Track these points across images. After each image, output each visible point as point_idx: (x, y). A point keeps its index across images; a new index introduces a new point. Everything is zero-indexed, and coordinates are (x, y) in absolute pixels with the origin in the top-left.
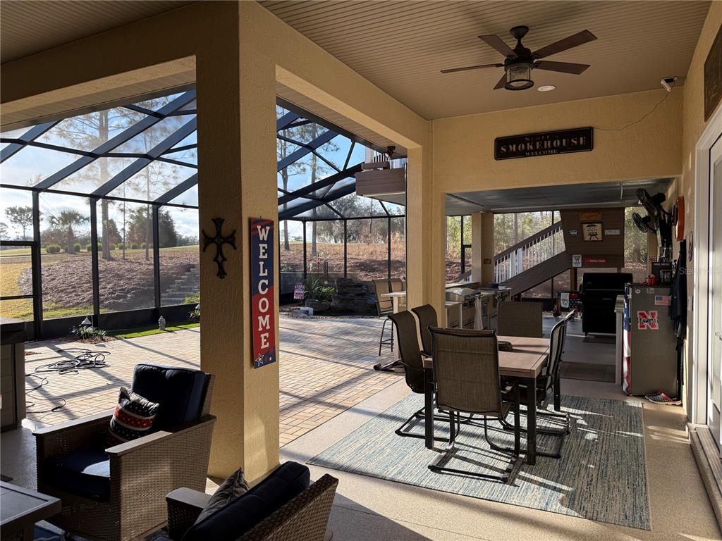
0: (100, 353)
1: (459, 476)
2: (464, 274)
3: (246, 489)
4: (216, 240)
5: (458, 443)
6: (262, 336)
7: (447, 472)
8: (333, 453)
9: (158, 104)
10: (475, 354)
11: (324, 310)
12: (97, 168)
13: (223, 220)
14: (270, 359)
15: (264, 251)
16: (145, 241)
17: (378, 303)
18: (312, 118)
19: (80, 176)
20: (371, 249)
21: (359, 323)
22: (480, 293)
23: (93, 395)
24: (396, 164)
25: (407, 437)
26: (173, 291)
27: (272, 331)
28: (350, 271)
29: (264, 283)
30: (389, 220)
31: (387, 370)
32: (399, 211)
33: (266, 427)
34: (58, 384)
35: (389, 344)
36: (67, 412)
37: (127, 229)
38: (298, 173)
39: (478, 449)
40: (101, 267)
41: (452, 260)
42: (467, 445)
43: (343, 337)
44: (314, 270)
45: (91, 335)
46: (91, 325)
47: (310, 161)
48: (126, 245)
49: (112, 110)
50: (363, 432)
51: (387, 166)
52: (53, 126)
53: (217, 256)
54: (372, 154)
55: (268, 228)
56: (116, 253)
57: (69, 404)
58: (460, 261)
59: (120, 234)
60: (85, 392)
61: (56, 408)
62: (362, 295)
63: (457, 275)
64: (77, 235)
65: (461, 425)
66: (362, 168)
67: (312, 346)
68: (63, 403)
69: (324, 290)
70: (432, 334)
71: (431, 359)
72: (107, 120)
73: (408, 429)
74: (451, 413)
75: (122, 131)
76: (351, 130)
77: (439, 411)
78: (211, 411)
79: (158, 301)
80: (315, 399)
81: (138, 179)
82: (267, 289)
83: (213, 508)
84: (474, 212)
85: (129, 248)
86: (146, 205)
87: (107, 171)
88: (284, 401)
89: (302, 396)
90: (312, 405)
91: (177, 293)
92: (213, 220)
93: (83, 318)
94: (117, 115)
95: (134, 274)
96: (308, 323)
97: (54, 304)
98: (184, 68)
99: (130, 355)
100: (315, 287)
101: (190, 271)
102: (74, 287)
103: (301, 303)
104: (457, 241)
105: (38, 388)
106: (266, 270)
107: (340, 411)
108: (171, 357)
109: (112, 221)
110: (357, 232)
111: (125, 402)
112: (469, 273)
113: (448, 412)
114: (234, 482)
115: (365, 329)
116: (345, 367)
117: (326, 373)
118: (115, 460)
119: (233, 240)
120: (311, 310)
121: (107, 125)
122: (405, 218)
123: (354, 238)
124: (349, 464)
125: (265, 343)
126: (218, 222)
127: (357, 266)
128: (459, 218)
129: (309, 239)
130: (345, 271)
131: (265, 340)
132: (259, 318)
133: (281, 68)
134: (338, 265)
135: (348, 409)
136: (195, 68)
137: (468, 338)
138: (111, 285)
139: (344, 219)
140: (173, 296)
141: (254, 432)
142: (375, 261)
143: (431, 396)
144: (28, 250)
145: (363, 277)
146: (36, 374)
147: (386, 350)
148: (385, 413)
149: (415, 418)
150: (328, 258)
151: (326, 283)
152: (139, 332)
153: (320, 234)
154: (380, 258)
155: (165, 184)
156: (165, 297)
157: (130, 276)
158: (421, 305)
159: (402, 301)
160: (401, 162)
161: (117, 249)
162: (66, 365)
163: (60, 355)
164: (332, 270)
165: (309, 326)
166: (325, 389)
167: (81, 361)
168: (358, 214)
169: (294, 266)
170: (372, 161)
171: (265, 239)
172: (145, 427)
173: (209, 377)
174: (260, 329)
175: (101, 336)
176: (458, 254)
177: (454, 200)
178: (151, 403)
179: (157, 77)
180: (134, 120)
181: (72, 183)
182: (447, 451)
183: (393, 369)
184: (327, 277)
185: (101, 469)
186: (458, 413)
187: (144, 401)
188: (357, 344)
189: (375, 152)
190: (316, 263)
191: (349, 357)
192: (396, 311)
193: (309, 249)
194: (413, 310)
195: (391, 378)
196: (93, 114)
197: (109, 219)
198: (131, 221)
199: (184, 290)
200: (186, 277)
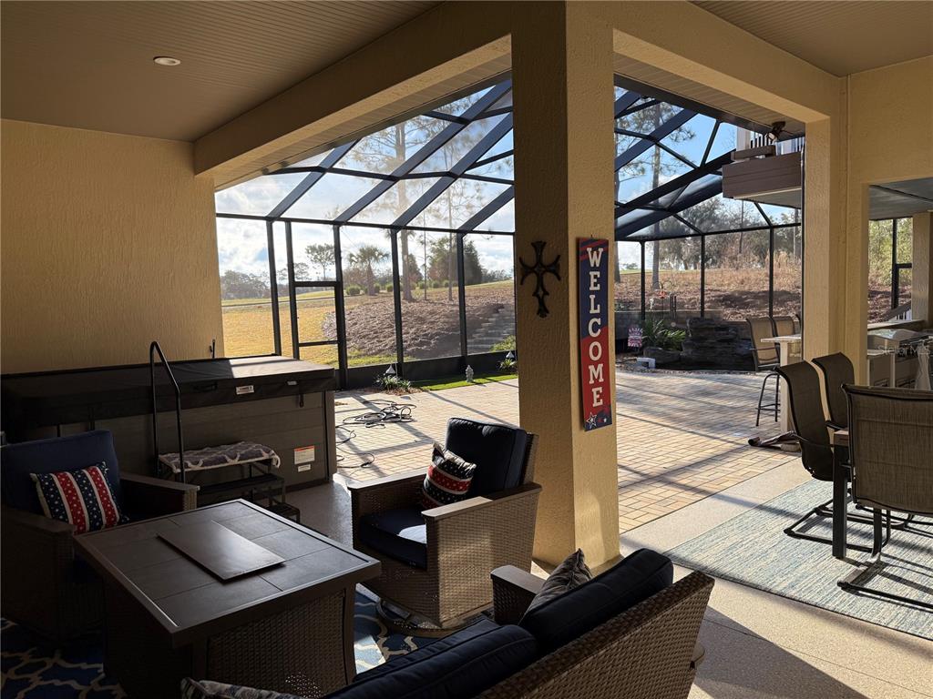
0: (406, 406)
1: (889, 602)
2: (896, 308)
3: (588, 576)
4: (536, 269)
5: (886, 556)
6: (594, 390)
7: (869, 594)
8: (692, 549)
9: (459, 108)
10: (923, 426)
11: (670, 361)
12: (395, 195)
13: (545, 243)
14: (605, 420)
15: (595, 280)
16: (448, 279)
17: (755, 351)
18: (661, 96)
19: (378, 205)
20: (741, 275)
21: (724, 381)
22: (926, 337)
23: (401, 452)
24: (785, 147)
25: (802, 540)
26: (479, 337)
27: (606, 385)
28: (709, 307)
29: (595, 323)
30: (772, 233)
31: (768, 447)
32: (785, 217)
33: (601, 505)
34: (366, 438)
35: (772, 410)
36: (376, 469)
37: (428, 265)
38: (634, 176)
39: (922, 567)
40: (403, 309)
41: (875, 288)
42: (902, 560)
43: (700, 399)
44: (655, 308)
45: (396, 386)
46: (395, 375)
47: (651, 159)
48: (428, 284)
49: (409, 123)
50: (735, 527)
51: (771, 152)
52: (350, 149)
53: (537, 290)
54: (748, 135)
55: (601, 250)
56: (417, 293)
57: (378, 461)
58: (890, 289)
59: (421, 272)
60: (393, 449)
61: (365, 464)
62: (729, 341)
63: (883, 311)
64: (376, 274)
65: (893, 531)
66: (732, 158)
67: (656, 408)
68: (371, 458)
69: (671, 334)
70: (850, 396)
71: (847, 433)
72: (404, 135)
73: (804, 529)
74: (877, 512)
75: (420, 147)
76: (717, 105)
77: (857, 507)
78: (535, 478)
79: (464, 349)
80: (663, 478)
81: (439, 204)
82: (599, 330)
83: (550, 593)
84: (918, 212)
85: (430, 286)
86: (448, 234)
87: (405, 197)
88: (623, 476)
89: (645, 472)
90: (661, 485)
91: (485, 339)
92: (532, 244)
93: (388, 366)
94: (414, 128)
95: (437, 316)
96: (649, 378)
97: (356, 351)
98: (496, 53)
99: (438, 410)
100: (657, 331)
101: (498, 312)
102: (376, 333)
103: (638, 352)
104: (884, 259)
105: (346, 441)
106: (599, 306)
107: (699, 496)
108: (482, 414)
109: (411, 256)
110: (718, 252)
111: (439, 460)
112: (908, 307)
113: (872, 509)
114: (573, 566)
115: (733, 389)
116: (704, 439)
117: (676, 446)
118: (432, 524)
119: (556, 268)
120: (652, 361)
121: (403, 141)
122: (800, 228)
123: (714, 262)
124: (715, 566)
125: (598, 401)
126: (539, 246)
127: (720, 301)
128: (890, 223)
129: (649, 267)
130: (703, 308)
131: (598, 396)
132: (590, 367)
133: (620, 33)
134: (690, 300)
135: (711, 495)
136: (510, 50)
137: (911, 403)
138: (413, 330)
139: (700, 235)
140: (481, 342)
141: (586, 511)
142: (748, 293)
143: (844, 486)
144: (331, 292)
145: (729, 315)
146: (345, 426)
147: (767, 419)
148: (768, 505)
149: (815, 515)
150: (676, 289)
151: (673, 324)
152: (445, 383)
153: (663, 259)
154: (755, 289)
155: (469, 207)
156: (471, 343)
157: (432, 320)
158: (827, 354)
159: (794, 349)
160: (793, 145)
161: (418, 288)
162: (372, 418)
163: (365, 407)
164: (682, 307)
165: (651, 382)
166: (677, 467)
167: (387, 414)
168: (720, 226)
169: (629, 304)
170: (747, 146)
171: (598, 265)
172: (461, 490)
173: (531, 437)
174: (592, 382)
175: (406, 387)
176: (885, 278)
177: (885, 194)
178: (467, 464)
179: (465, 70)
180: (432, 132)
181: (370, 214)
182: (869, 565)
183: (779, 445)
184: (676, 318)
185: (417, 533)
186: (888, 512)
187: (459, 460)
188: (721, 409)
189: (752, 133)
190: (659, 298)
191: (712, 427)
192: (784, 362)
193: (649, 280)
194: (814, 361)
195: (777, 458)
196: (389, 130)
197: (409, 253)
198: (432, 254)
199: (493, 335)
200: (494, 319)
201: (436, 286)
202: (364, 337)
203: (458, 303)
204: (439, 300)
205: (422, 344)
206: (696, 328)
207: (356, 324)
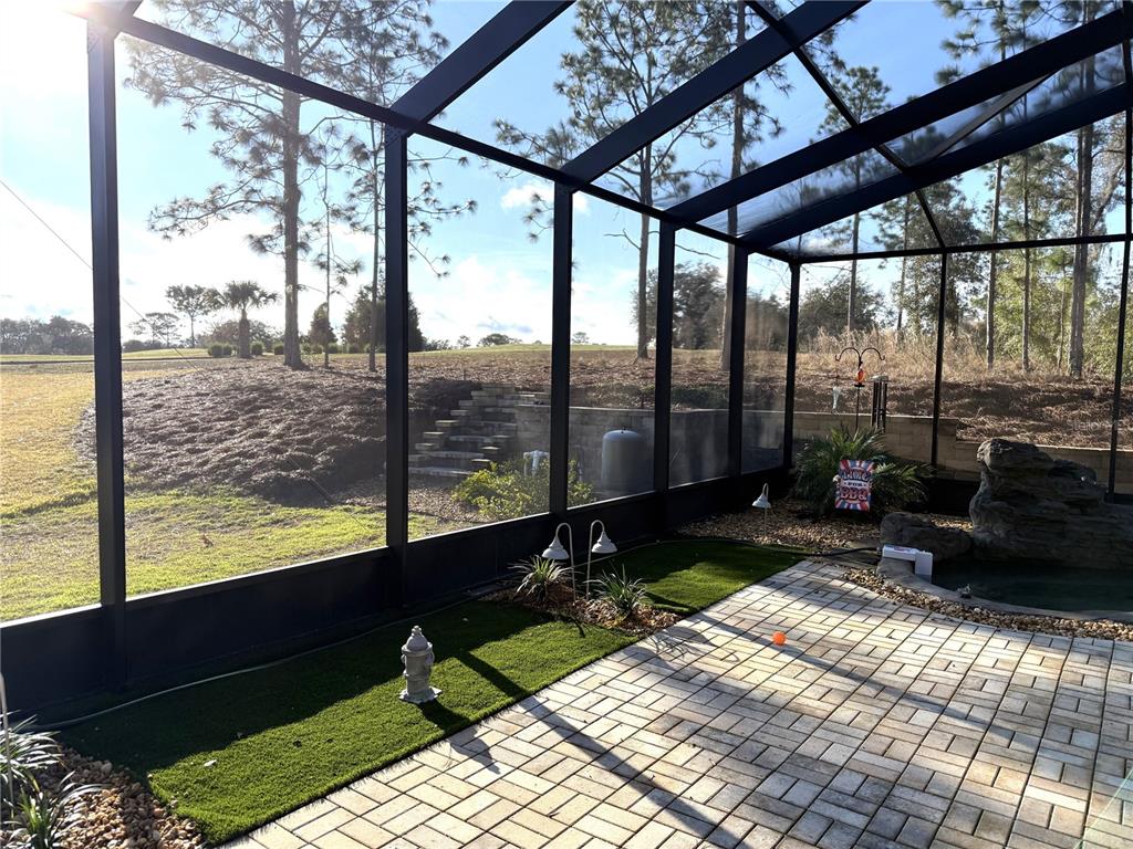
16: (370, 342)
120: (926, 559)
200: (462, 412)
201: (353, 351)
202: (162, 438)
203: (384, 375)
204: (351, 368)
205: (289, 465)
206: (1007, 469)
207: (159, 406)
